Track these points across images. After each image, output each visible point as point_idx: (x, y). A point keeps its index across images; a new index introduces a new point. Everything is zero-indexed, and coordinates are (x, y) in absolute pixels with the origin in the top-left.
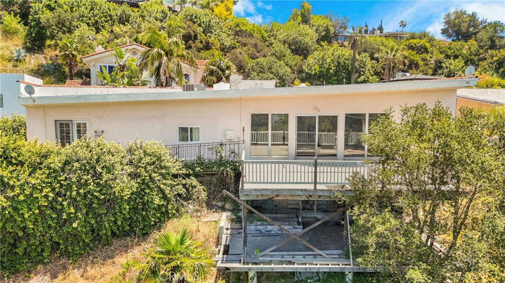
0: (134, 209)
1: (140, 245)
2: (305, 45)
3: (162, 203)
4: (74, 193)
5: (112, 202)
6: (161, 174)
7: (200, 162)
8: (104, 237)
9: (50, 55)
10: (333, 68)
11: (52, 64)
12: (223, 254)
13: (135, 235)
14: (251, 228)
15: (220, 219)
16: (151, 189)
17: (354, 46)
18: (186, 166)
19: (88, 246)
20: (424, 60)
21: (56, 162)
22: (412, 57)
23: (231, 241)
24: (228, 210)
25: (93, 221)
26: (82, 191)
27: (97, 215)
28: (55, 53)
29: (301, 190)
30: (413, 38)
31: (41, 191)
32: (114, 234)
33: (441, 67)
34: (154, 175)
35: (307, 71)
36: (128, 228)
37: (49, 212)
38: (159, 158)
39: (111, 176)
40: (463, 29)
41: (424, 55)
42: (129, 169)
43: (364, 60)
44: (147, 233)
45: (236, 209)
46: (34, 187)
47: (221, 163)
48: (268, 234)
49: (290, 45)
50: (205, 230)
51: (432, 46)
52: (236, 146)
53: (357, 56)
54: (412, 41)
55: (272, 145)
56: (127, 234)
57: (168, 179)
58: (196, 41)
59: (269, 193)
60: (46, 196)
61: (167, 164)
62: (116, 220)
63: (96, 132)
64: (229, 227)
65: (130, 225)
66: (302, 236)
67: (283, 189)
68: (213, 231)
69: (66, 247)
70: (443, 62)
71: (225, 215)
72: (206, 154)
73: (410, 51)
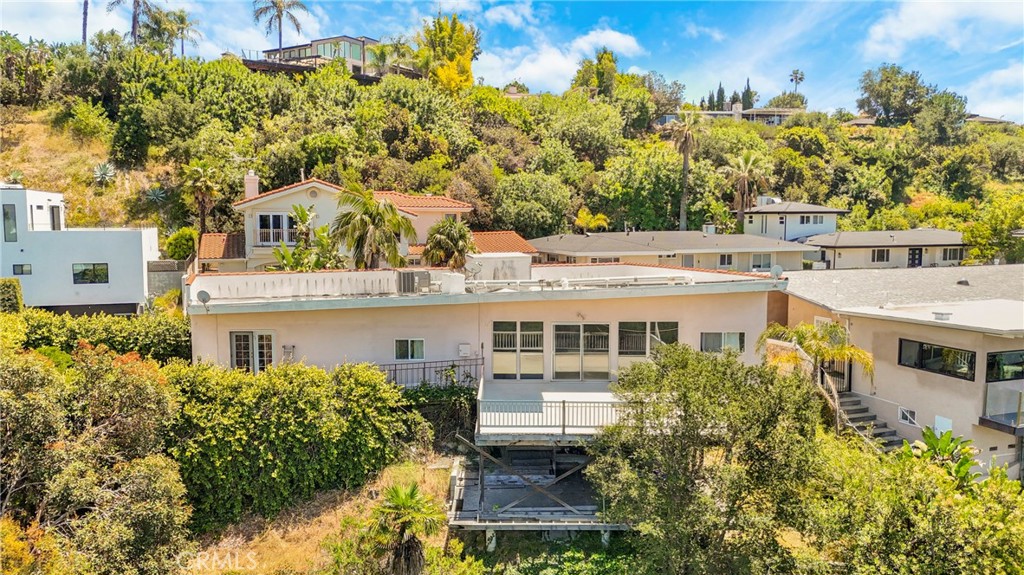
0: (343, 455)
1: (351, 500)
2: (601, 140)
3: (378, 446)
4: (273, 435)
5: (318, 446)
6: (376, 408)
7: (425, 389)
8: (306, 490)
9: (156, 172)
10: (648, 187)
11: (161, 188)
12: (456, 510)
13: (345, 487)
14: (491, 478)
15: (451, 467)
16: (365, 429)
17: (684, 148)
18: (406, 394)
19: (286, 499)
20: (813, 167)
21: (248, 396)
22: (793, 163)
23: (465, 495)
24: (462, 454)
25: (293, 470)
26: (281, 433)
27: (298, 463)
28: (164, 168)
29: (548, 435)
30: (797, 124)
31: (234, 433)
32: (317, 486)
33: (845, 180)
34: (368, 410)
35: (601, 192)
36: (335, 477)
37: (241, 459)
38: (374, 388)
39: (316, 414)
40: (895, 103)
41: (814, 159)
42: (339, 404)
43: (703, 172)
44: (359, 485)
45: (471, 454)
46: (226, 429)
47: (453, 390)
48: (513, 486)
49: (573, 141)
50: (432, 480)
51: (832, 140)
52: (473, 368)
53: (692, 164)
54: (795, 130)
55: (522, 351)
56: (333, 485)
57: (384, 415)
58: (407, 139)
59: (510, 439)
60: (239, 440)
61: (384, 395)
62: (322, 469)
63: (284, 347)
64: (463, 476)
65: (337, 475)
66: (551, 488)
67: (526, 434)
68: (442, 481)
69: (260, 502)
70: (848, 171)
71: (458, 460)
72: (433, 379)
73: (790, 151)
